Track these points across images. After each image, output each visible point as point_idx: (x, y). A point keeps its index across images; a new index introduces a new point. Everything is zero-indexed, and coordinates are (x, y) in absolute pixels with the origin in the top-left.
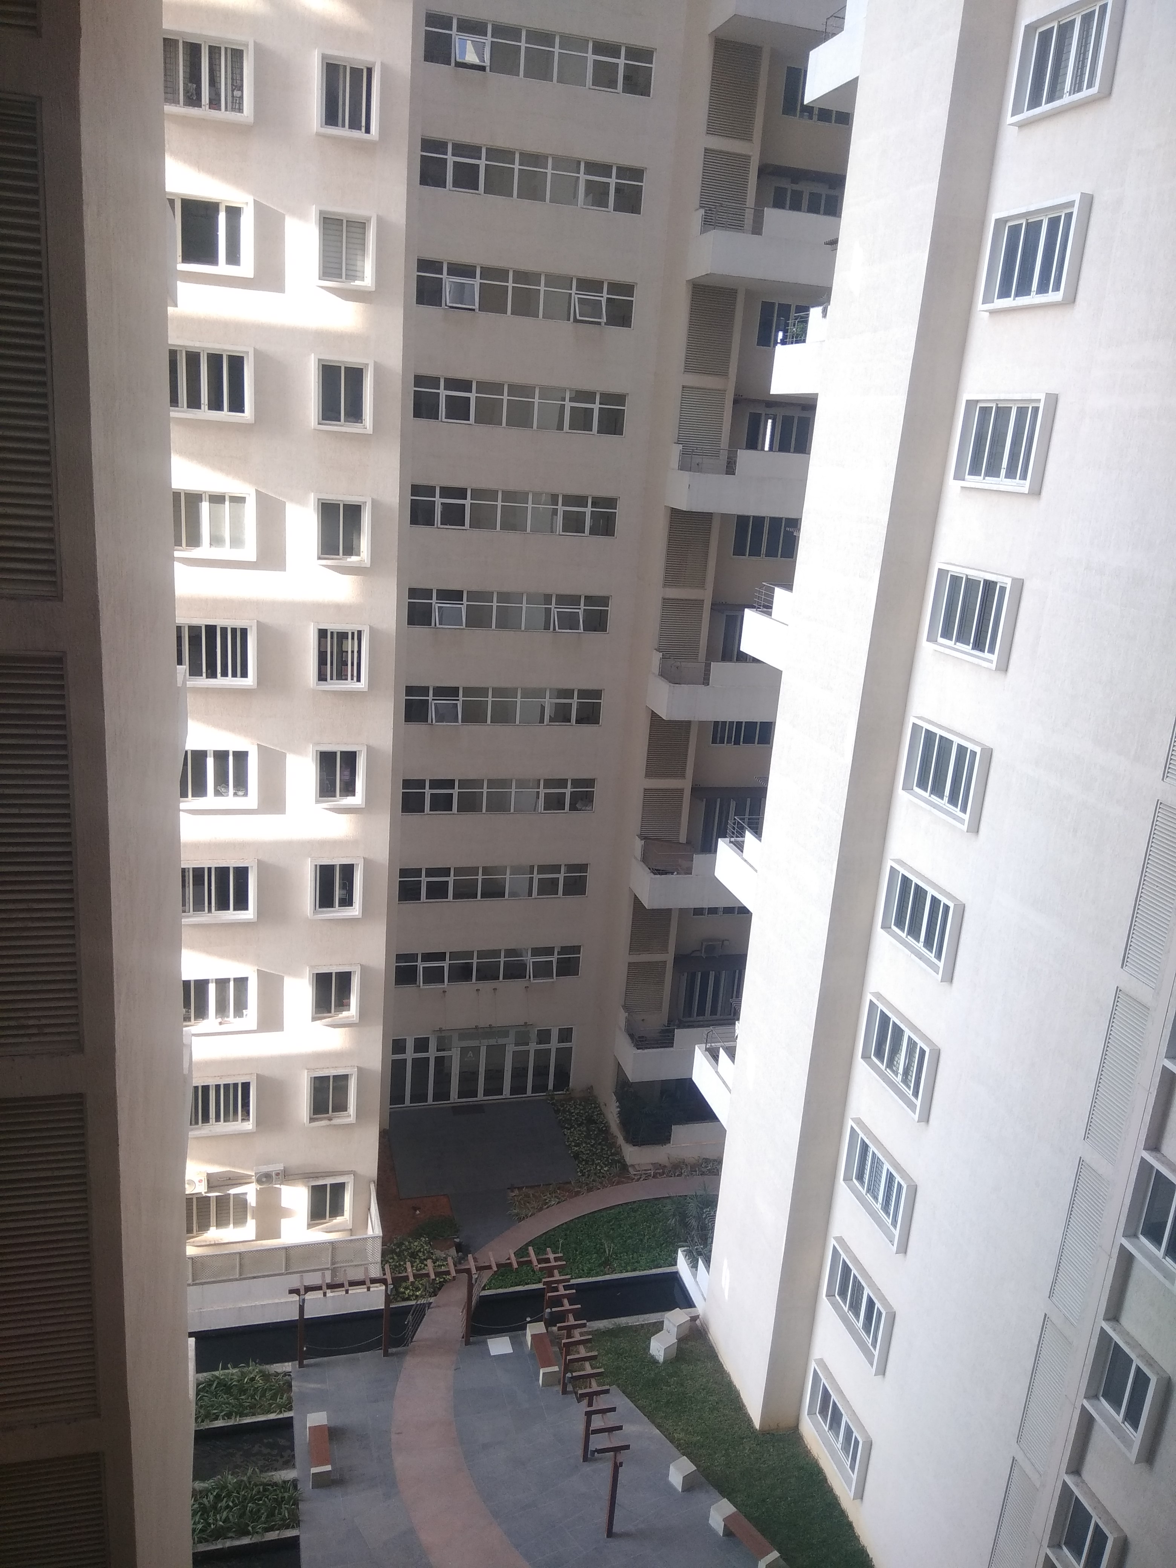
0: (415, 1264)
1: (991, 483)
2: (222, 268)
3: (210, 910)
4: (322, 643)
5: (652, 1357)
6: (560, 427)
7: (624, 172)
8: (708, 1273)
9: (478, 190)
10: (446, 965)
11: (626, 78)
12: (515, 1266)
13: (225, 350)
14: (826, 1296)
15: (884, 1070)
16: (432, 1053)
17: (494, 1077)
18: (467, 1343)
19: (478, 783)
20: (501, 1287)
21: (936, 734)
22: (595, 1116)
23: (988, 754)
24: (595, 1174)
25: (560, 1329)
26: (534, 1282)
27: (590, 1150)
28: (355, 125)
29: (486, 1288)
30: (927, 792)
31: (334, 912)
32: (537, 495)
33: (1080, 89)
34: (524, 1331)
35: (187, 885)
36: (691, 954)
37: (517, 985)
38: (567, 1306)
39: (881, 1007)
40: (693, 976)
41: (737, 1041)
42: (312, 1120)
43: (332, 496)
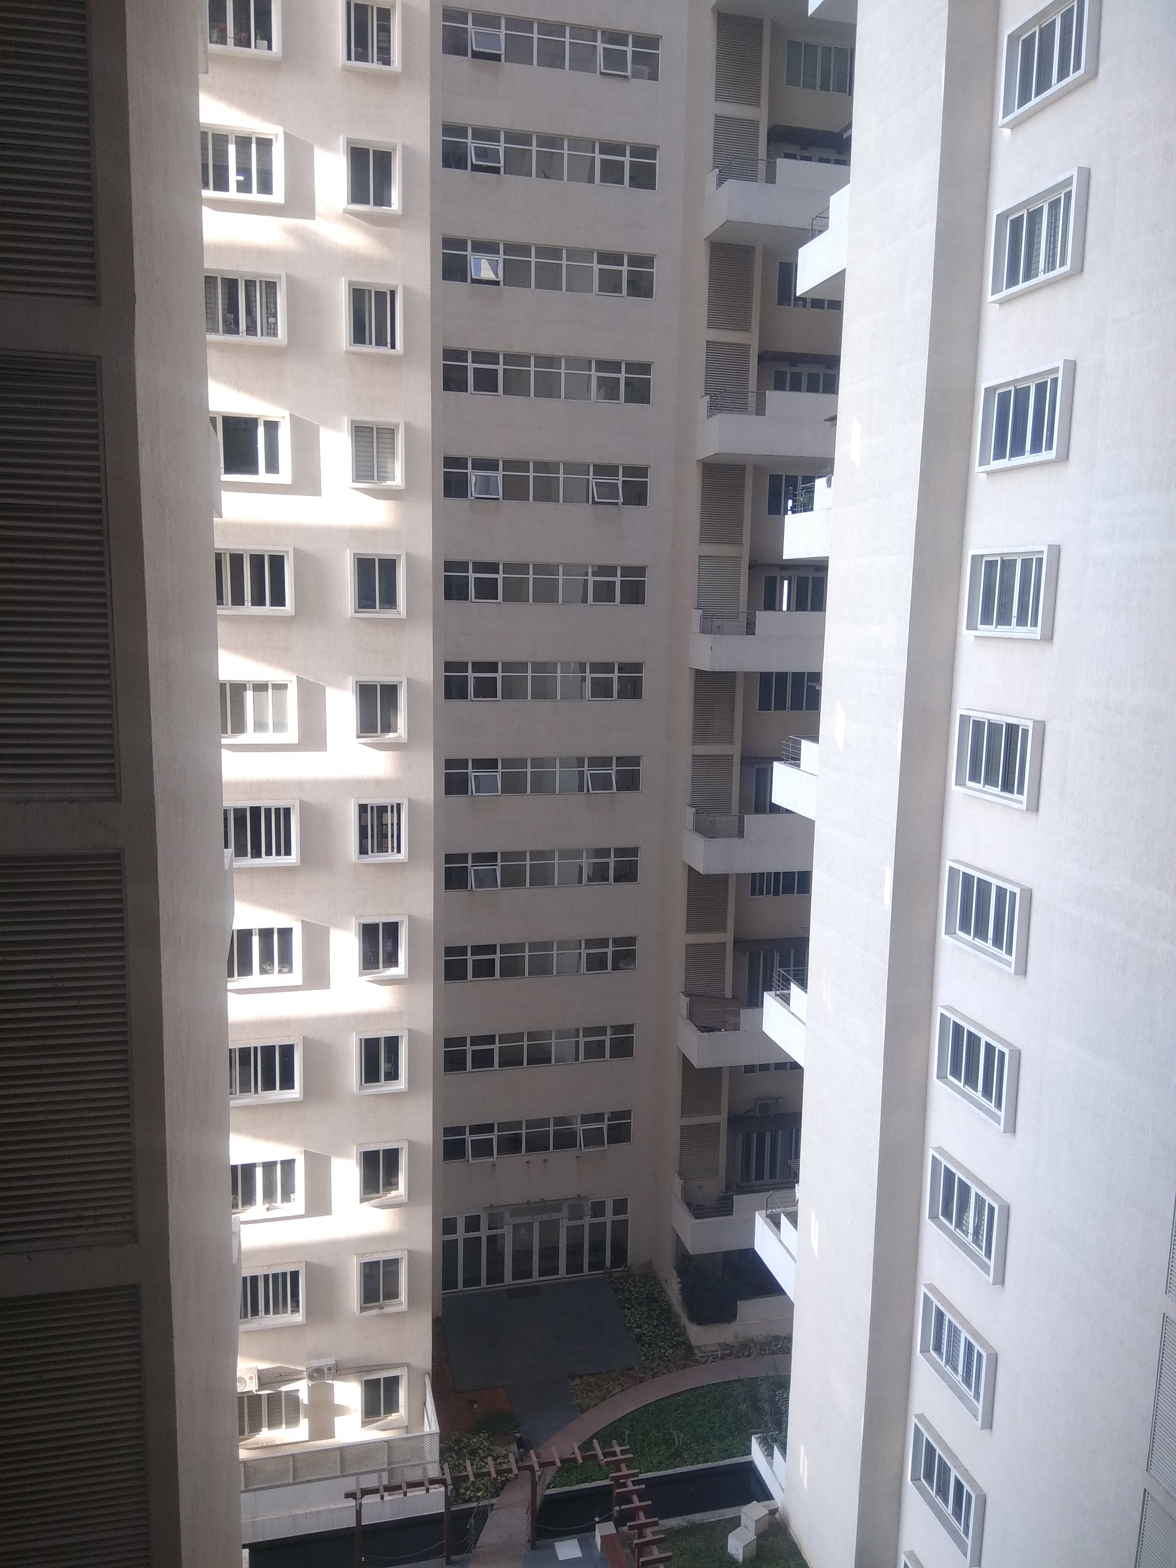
0: (475, 1462)
1: (1003, 631)
2: (262, 476)
3: (256, 1091)
4: (363, 819)
5: (731, 1556)
6: (584, 600)
7: (632, 367)
8: (785, 1461)
9: (497, 392)
10: (494, 1136)
11: (630, 282)
12: (580, 1461)
13: (266, 551)
14: (911, 1480)
15: (953, 1230)
16: (484, 1233)
17: (549, 1254)
18: (534, 1547)
19: (520, 947)
20: (566, 1485)
21: (974, 877)
22: (656, 1294)
23: (1028, 895)
24: (660, 1358)
25: (631, 1528)
26: (602, 1478)
27: (653, 1332)
28: (381, 341)
29: (551, 1486)
30: (970, 935)
31: (381, 1086)
32: (565, 666)
33: (1053, 268)
34: (593, 1533)
35: (233, 1066)
36: (745, 1113)
37: (568, 1155)
38: (637, 1503)
39: (944, 1162)
40: (749, 1137)
41: (799, 1205)
42: (362, 1309)
43: (368, 678)
